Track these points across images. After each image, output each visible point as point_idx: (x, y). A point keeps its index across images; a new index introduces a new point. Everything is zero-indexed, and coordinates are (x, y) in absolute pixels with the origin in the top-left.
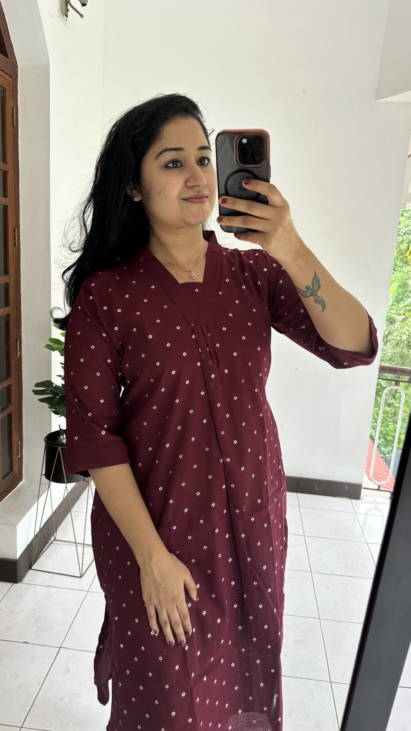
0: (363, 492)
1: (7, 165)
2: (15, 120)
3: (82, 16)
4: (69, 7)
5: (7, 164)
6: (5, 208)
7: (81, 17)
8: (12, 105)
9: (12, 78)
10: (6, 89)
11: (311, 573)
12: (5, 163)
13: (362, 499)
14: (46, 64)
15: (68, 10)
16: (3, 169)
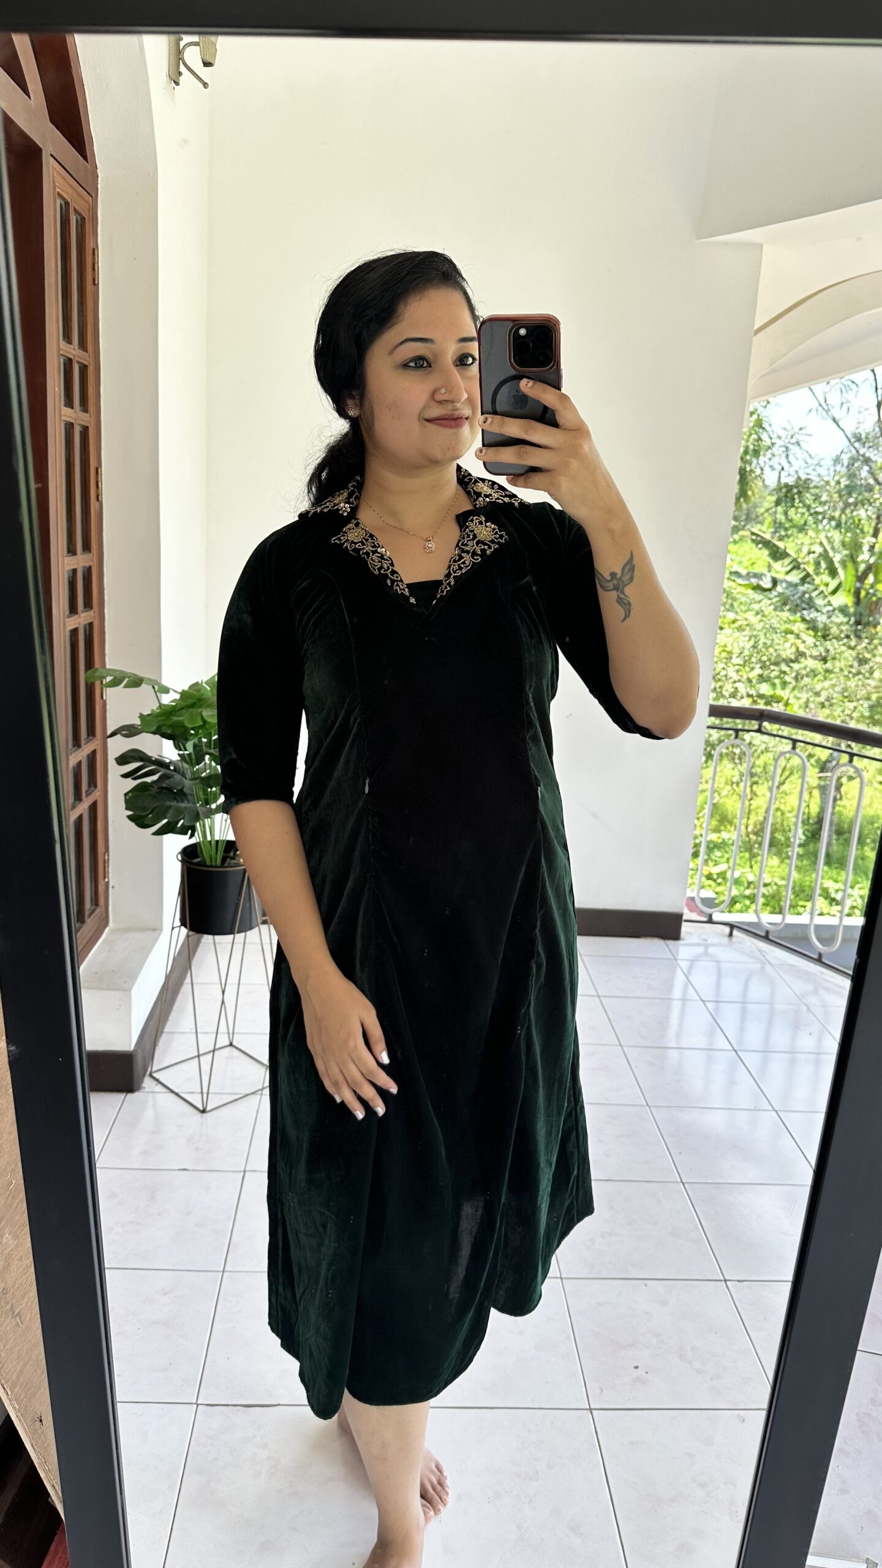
0: (685, 928)
1: (87, 354)
2: (96, 272)
3: (205, 85)
4: (182, 68)
5: (87, 352)
6: (85, 431)
7: (206, 88)
8: (91, 245)
9: (91, 198)
10: (84, 218)
12: (84, 350)
13: (683, 939)
15: (180, 74)
16: (81, 361)
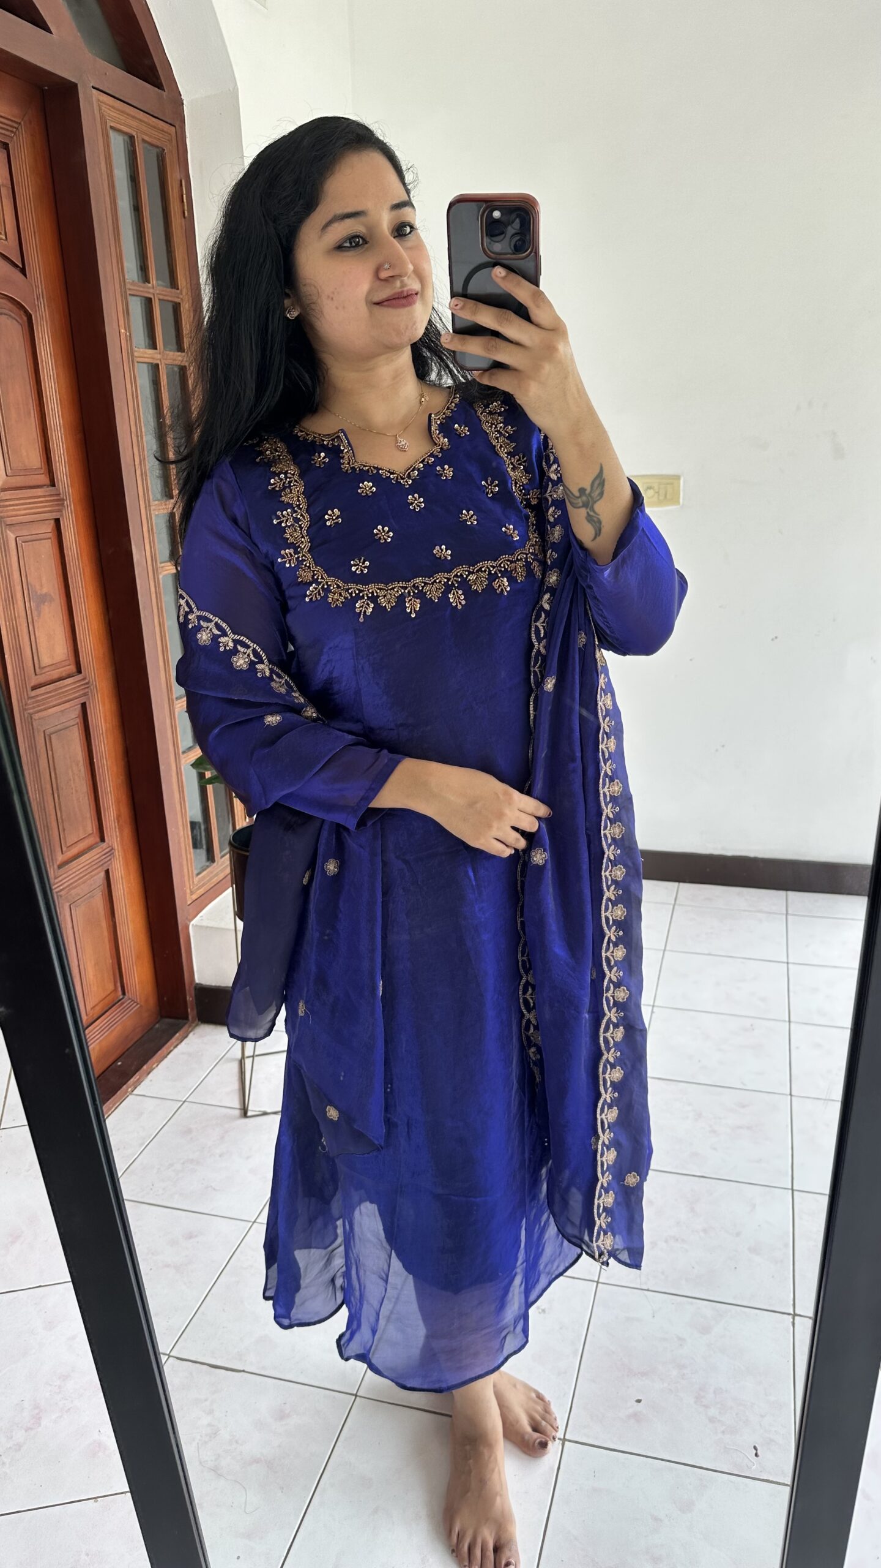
1: (176, 291)
2: (185, 204)
5: (178, 289)
6: (183, 370)
8: (178, 177)
9: (174, 128)
10: (164, 150)
11: (788, 1024)
12: (175, 288)
14: (231, 89)
16: (170, 299)
